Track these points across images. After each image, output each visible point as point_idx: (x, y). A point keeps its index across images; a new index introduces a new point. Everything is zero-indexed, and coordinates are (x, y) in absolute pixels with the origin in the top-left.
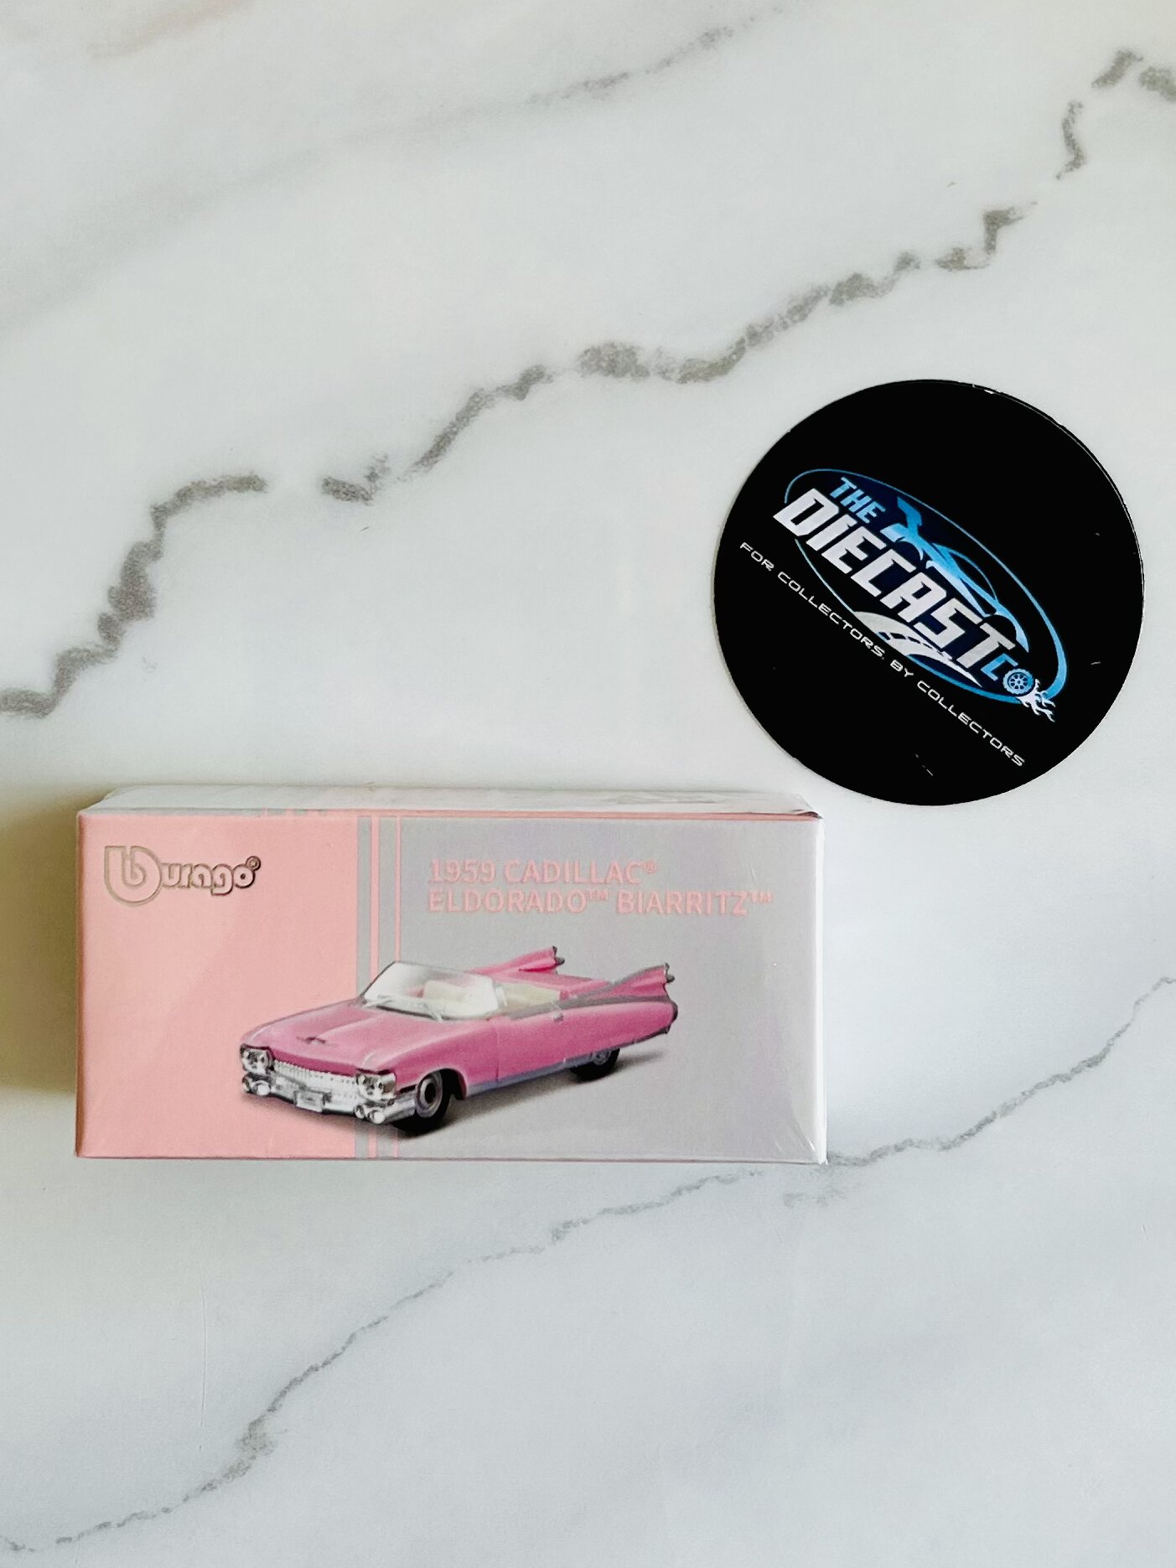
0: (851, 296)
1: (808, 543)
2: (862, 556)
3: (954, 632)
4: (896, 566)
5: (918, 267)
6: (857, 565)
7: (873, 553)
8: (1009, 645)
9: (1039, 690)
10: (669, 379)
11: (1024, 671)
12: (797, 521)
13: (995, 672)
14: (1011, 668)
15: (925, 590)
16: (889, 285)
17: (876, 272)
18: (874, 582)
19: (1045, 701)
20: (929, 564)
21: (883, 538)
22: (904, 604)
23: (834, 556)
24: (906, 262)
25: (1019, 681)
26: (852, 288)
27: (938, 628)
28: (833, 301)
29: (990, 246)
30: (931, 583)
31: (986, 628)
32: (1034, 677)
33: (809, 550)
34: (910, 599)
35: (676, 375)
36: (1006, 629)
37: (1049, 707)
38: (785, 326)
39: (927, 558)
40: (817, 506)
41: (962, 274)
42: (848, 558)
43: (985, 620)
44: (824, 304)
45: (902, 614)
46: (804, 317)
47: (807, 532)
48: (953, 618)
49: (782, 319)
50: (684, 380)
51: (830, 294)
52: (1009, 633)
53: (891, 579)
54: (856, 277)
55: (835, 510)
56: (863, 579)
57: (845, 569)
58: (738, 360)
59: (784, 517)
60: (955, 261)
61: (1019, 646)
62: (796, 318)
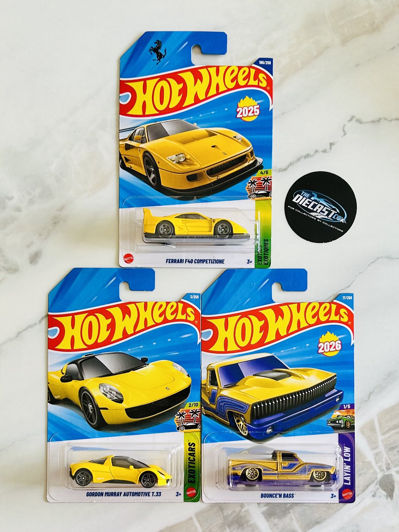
0: (307, 157)
1: (299, 203)
2: (308, 203)
3: (327, 212)
4: (314, 204)
5: (318, 152)
6: (308, 205)
7: (310, 203)
8: (336, 212)
9: (343, 219)
10: (276, 171)
11: (339, 216)
12: (296, 200)
13: (335, 217)
14: (337, 216)
15: (320, 207)
16: (314, 155)
17: (312, 154)
18: (312, 207)
19: (344, 220)
20: (320, 202)
21: (311, 200)
22: (317, 210)
23: (304, 205)
24: (316, 151)
25: (339, 218)
26: (307, 156)
27: (324, 212)
28: (304, 158)
29: (331, 149)
30: (321, 205)
31: (332, 210)
32: (341, 217)
33: (299, 205)
34: (318, 209)
35: (278, 171)
36: (335, 210)
37: (345, 221)
38: (296, 162)
39: (319, 201)
40: (299, 197)
41: (326, 153)
42: (306, 204)
43: (331, 209)
44: (303, 159)
45: (317, 212)
46: (299, 161)
47: (298, 202)
48: (326, 210)
49: (295, 161)
50: (279, 172)
51: (304, 157)
52: (336, 210)
53: (314, 206)
54: (308, 154)
55: (302, 197)
56: (310, 207)
57: (306, 206)
58: (288, 168)
59: (294, 200)
60: (325, 151)
61: (338, 212)
62: (298, 161)
